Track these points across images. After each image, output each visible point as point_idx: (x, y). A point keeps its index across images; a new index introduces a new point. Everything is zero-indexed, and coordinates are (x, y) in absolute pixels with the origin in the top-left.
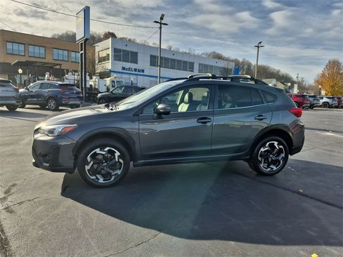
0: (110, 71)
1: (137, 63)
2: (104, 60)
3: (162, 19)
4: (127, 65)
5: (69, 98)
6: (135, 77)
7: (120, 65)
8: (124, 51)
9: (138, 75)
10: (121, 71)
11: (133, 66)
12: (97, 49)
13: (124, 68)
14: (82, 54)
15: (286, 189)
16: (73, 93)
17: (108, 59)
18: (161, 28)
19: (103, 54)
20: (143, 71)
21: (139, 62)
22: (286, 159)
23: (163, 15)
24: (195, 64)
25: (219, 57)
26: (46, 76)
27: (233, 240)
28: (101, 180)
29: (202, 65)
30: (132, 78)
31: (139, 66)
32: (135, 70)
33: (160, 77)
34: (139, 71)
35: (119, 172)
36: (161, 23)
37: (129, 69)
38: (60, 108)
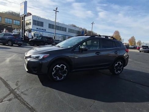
0: (31, 29)
1: (43, 26)
2: (29, 24)
3: (56, 9)
4: (39, 27)
5: (18, 41)
6: (42, 32)
7: (36, 27)
8: (38, 21)
9: (43, 32)
10: (36, 29)
11: (41, 28)
12: (25, 20)
13: (37, 29)
14: (23, 21)
15: (126, 80)
16: (20, 38)
17: (30, 24)
18: (56, 13)
19: (28, 22)
20: (46, 30)
21: (44, 26)
22: (123, 68)
23: (57, 8)
24: (67, 29)
25: (75, 26)
26: (4, 30)
27: (124, 102)
28: (58, 79)
29: (70, 29)
30: (41, 33)
31: (44, 28)
32: (42, 29)
33: (55, 34)
34: (44, 30)
35: (65, 75)
36: (56, 11)
37: (40, 29)
38: (14, 45)
